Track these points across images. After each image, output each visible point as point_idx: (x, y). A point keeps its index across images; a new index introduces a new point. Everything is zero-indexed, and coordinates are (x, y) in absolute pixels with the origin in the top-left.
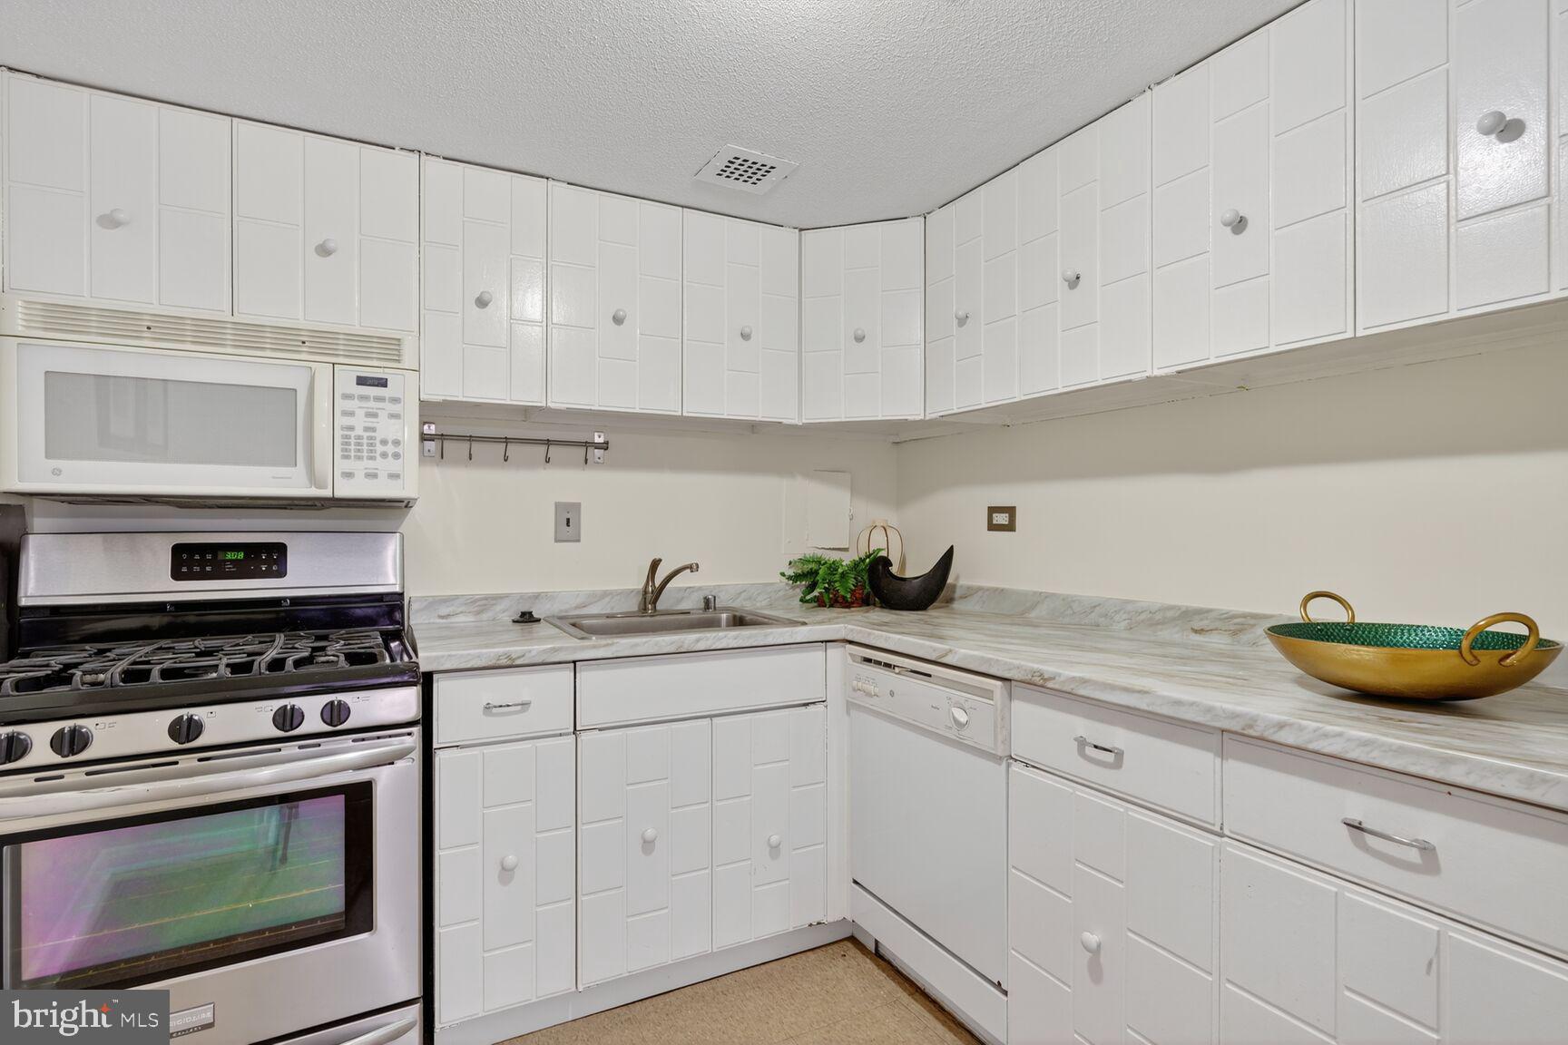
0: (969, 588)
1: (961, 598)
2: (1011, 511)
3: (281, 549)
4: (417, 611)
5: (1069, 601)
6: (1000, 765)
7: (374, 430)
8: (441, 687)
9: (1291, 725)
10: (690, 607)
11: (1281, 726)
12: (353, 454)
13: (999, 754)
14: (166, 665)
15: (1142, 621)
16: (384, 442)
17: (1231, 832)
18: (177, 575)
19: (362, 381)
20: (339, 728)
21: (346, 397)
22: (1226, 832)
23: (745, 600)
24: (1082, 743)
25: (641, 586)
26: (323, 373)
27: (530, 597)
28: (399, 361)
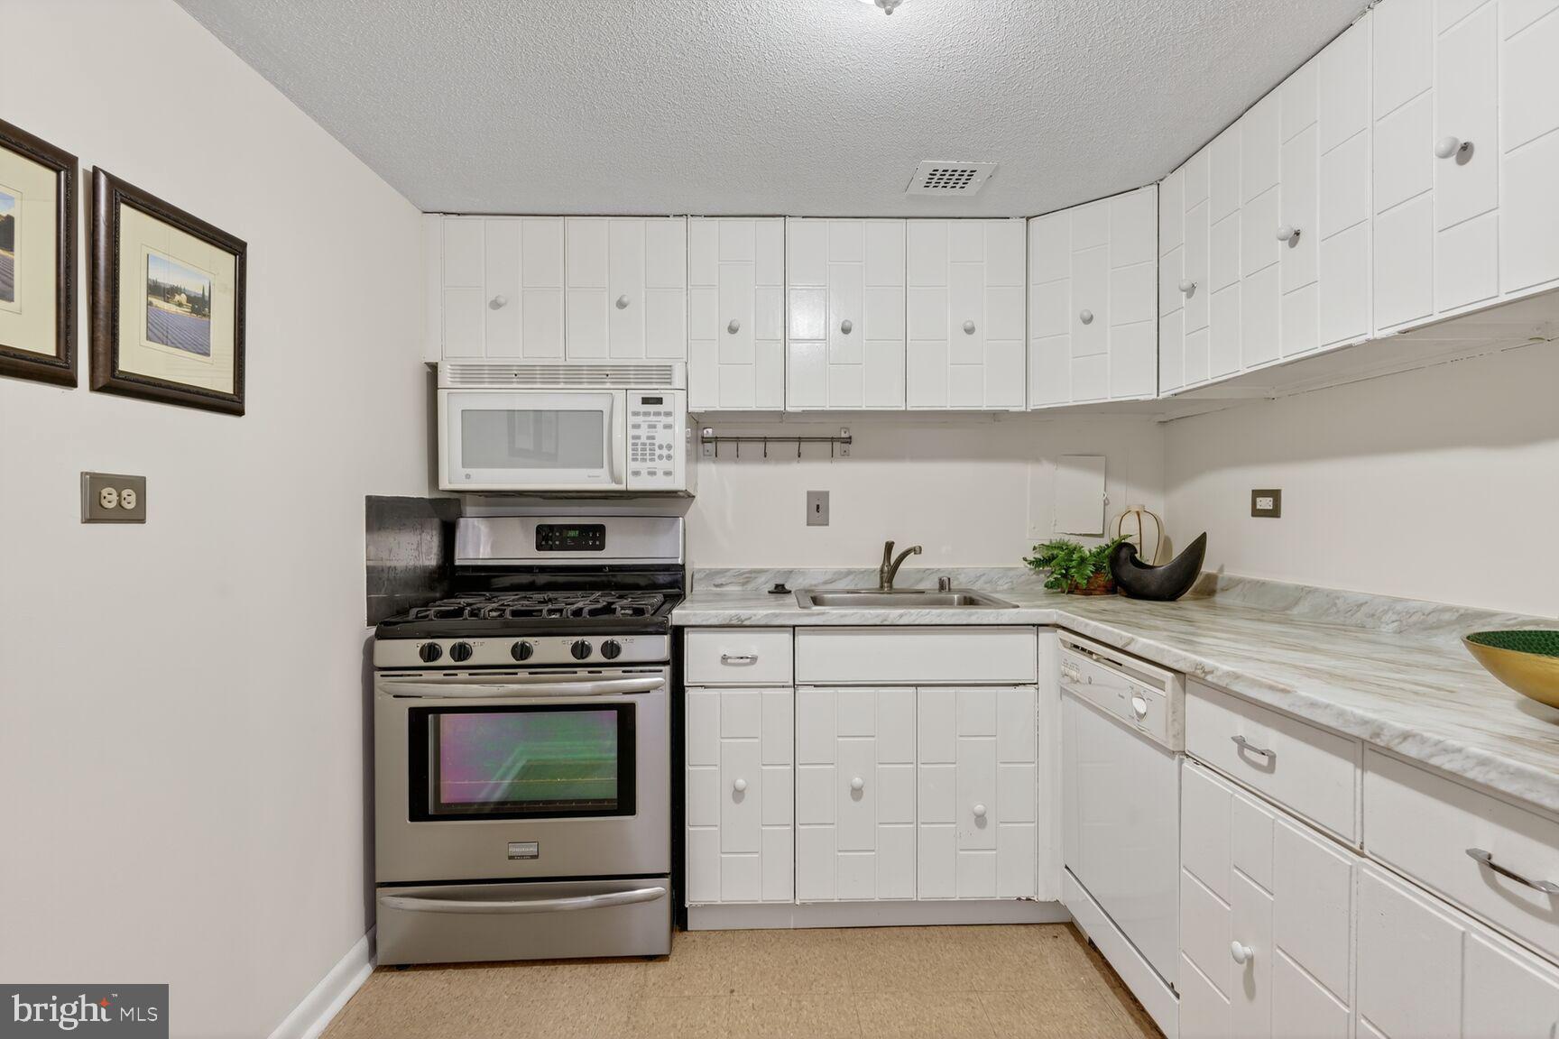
0: (1230, 579)
1: (1223, 590)
2: (1275, 495)
3: (601, 529)
4: (700, 579)
5: (1332, 598)
6: (1174, 759)
7: (653, 438)
8: (690, 639)
9: (1414, 736)
10: (928, 588)
11: (1406, 736)
12: (639, 457)
13: (1171, 749)
14: (514, 608)
15: (1415, 624)
16: (661, 447)
17: (1371, 853)
18: (539, 547)
19: (646, 401)
20: (611, 661)
21: (636, 414)
22: (1366, 852)
23: (986, 583)
24: (1242, 743)
25: (878, 567)
26: (619, 396)
27: (785, 572)
28: (670, 383)
